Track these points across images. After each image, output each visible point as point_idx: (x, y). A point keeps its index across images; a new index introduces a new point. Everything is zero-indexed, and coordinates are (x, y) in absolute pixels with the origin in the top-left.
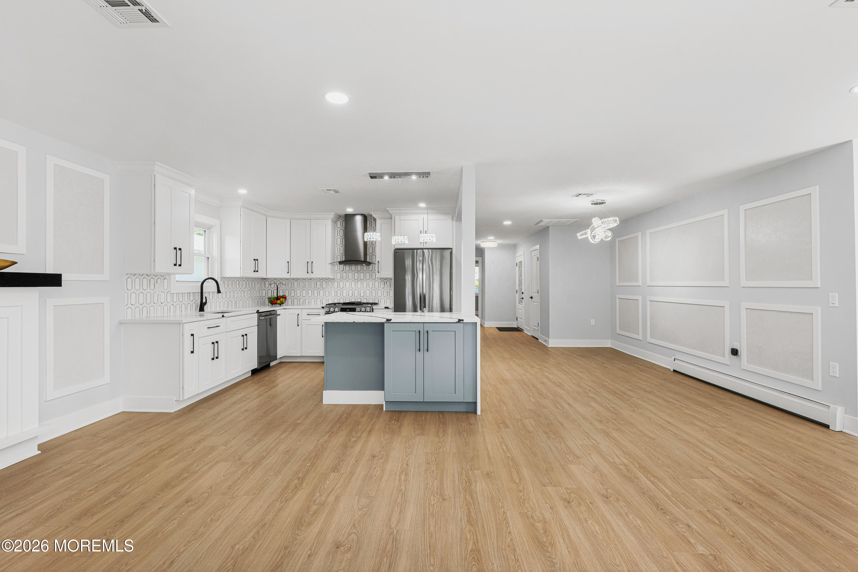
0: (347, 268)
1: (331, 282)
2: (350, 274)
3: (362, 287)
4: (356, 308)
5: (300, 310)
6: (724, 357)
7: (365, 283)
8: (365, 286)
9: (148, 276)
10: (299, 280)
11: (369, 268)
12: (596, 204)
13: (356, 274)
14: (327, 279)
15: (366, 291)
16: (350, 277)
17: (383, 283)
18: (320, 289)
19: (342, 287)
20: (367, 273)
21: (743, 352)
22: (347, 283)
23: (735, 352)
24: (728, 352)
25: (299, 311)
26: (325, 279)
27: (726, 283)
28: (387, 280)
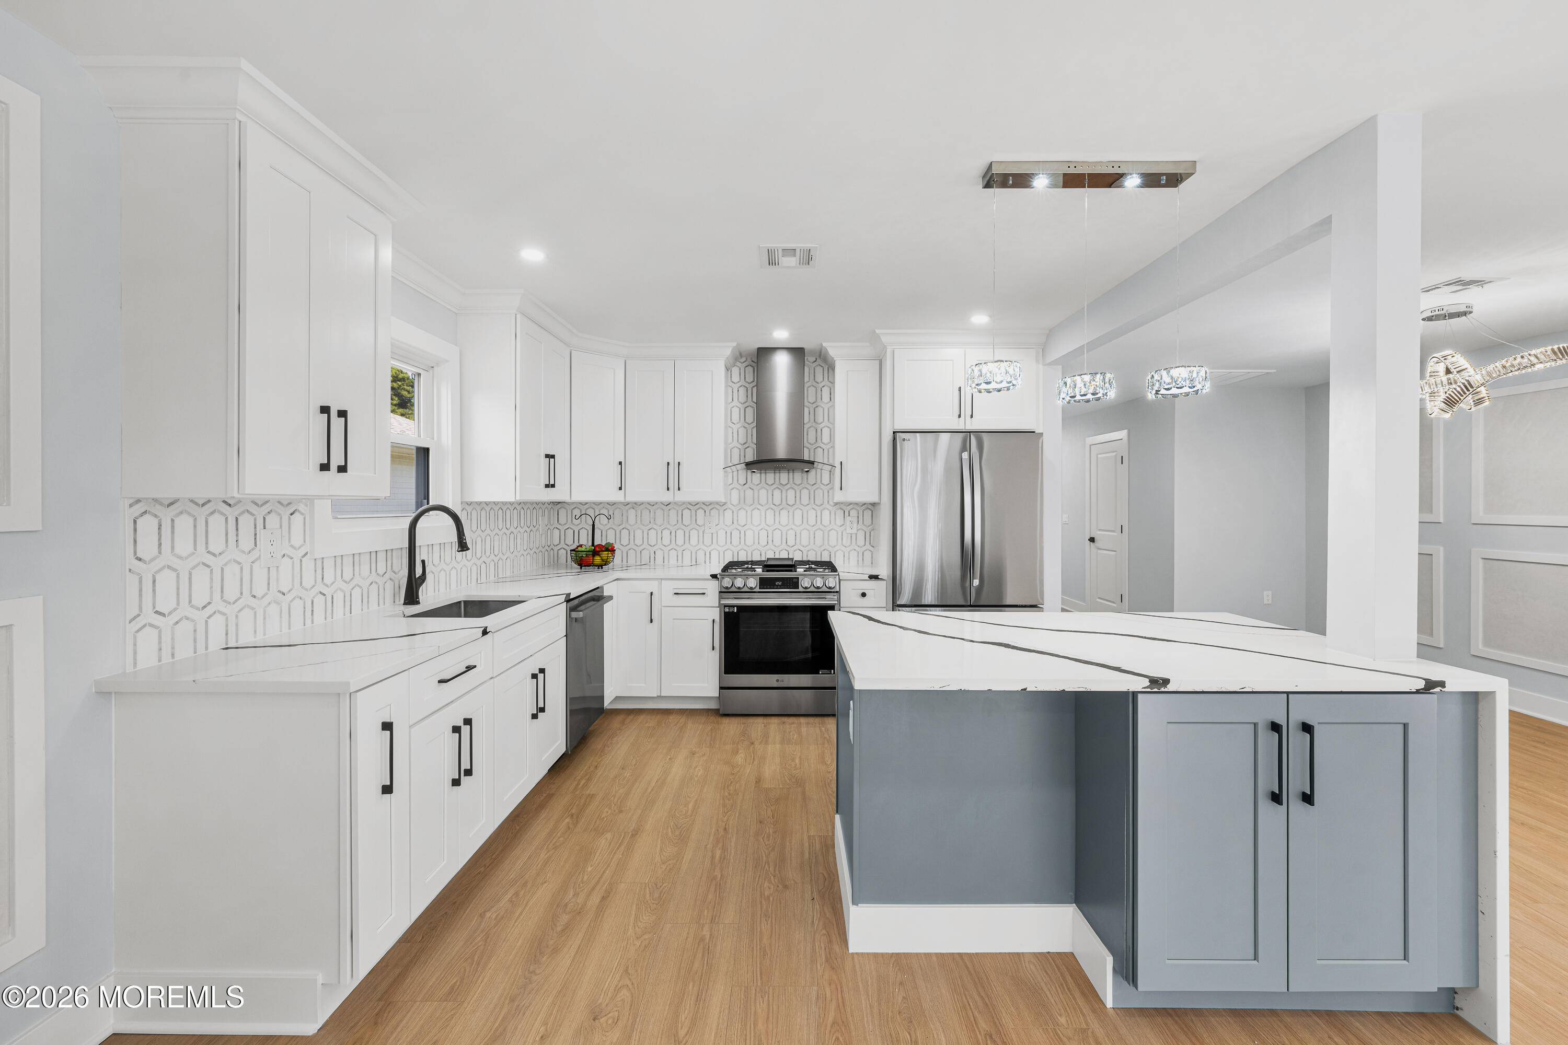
0: (756, 477)
1: (717, 511)
2: (763, 493)
3: (791, 521)
5: (656, 583)
7: (798, 513)
8: (798, 521)
9: (230, 505)
10: (640, 505)
11: (807, 479)
12: (1440, 317)
13: (777, 493)
14: (708, 504)
15: (800, 533)
16: (763, 500)
17: (840, 513)
18: (689, 528)
19: (742, 522)
20: (802, 491)
22: (756, 512)
25: (653, 586)
26: (704, 503)
28: (851, 506)
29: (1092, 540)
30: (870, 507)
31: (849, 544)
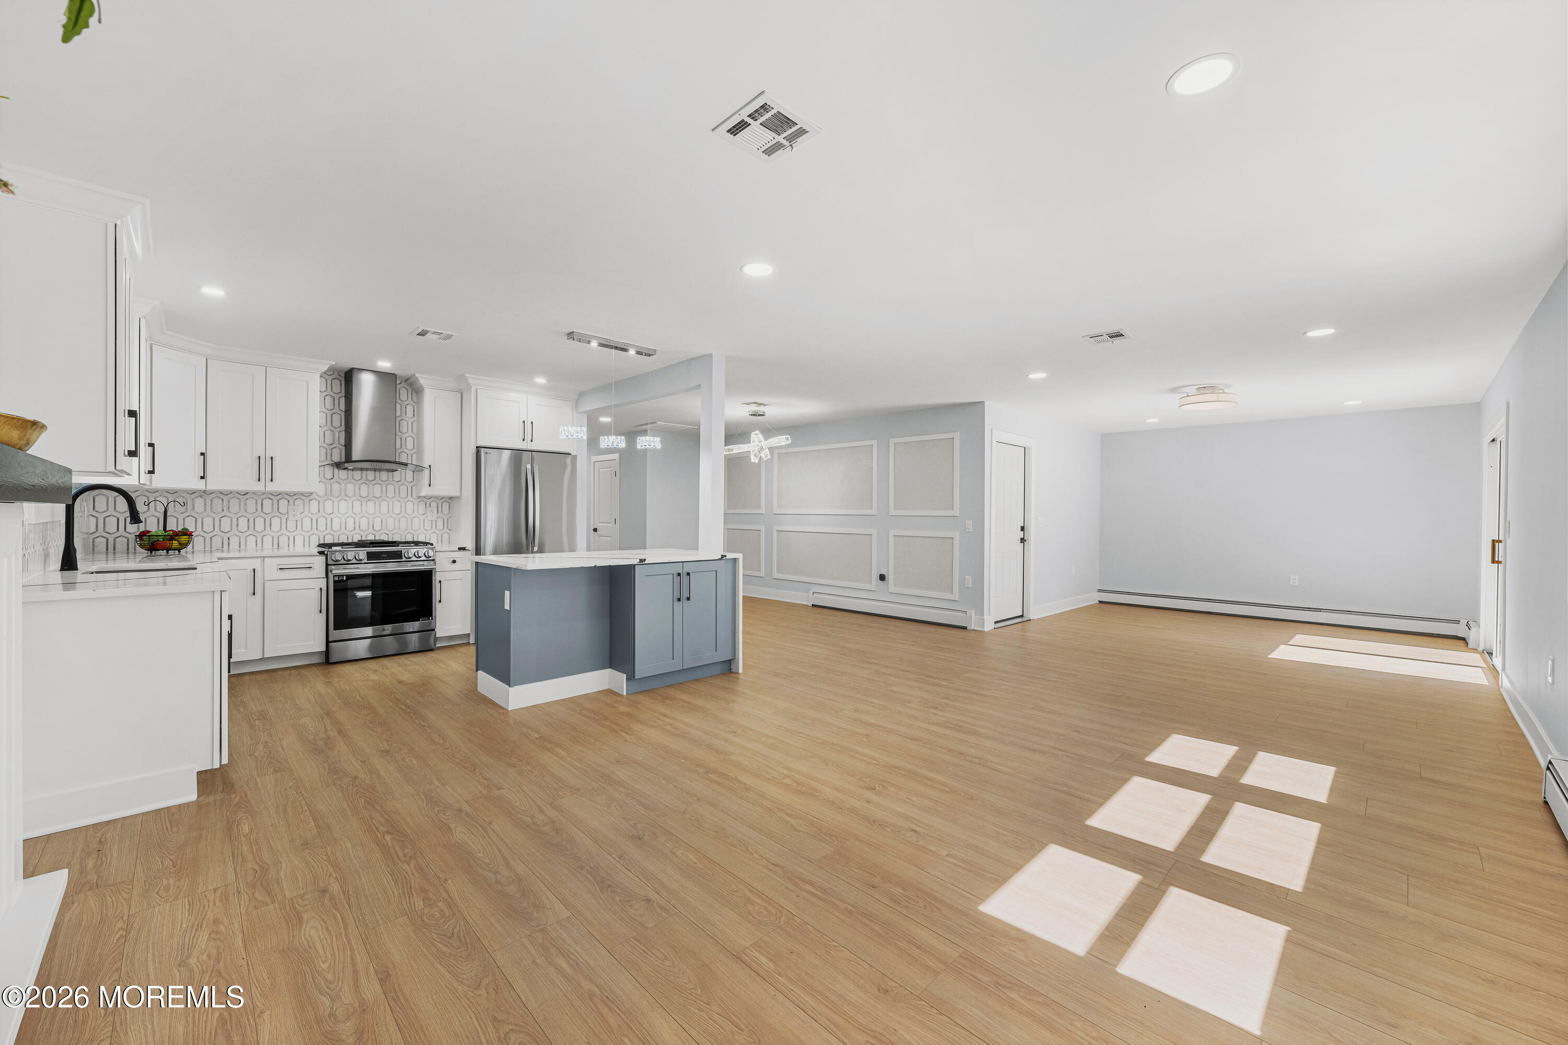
0: (343, 474)
1: (302, 501)
2: (350, 487)
3: (377, 510)
4: (401, 551)
5: (259, 560)
6: (871, 583)
7: (384, 504)
8: (384, 510)
10: (210, 494)
11: (393, 476)
12: (755, 415)
13: (364, 488)
14: (291, 495)
15: (386, 520)
16: (350, 493)
17: (422, 505)
18: (271, 516)
19: (329, 510)
20: (388, 486)
21: (890, 577)
22: (343, 503)
23: (882, 578)
24: (875, 577)
25: (256, 564)
26: (287, 494)
27: (874, 512)
28: (431, 500)
29: (595, 530)
30: (448, 500)
31: (430, 528)
